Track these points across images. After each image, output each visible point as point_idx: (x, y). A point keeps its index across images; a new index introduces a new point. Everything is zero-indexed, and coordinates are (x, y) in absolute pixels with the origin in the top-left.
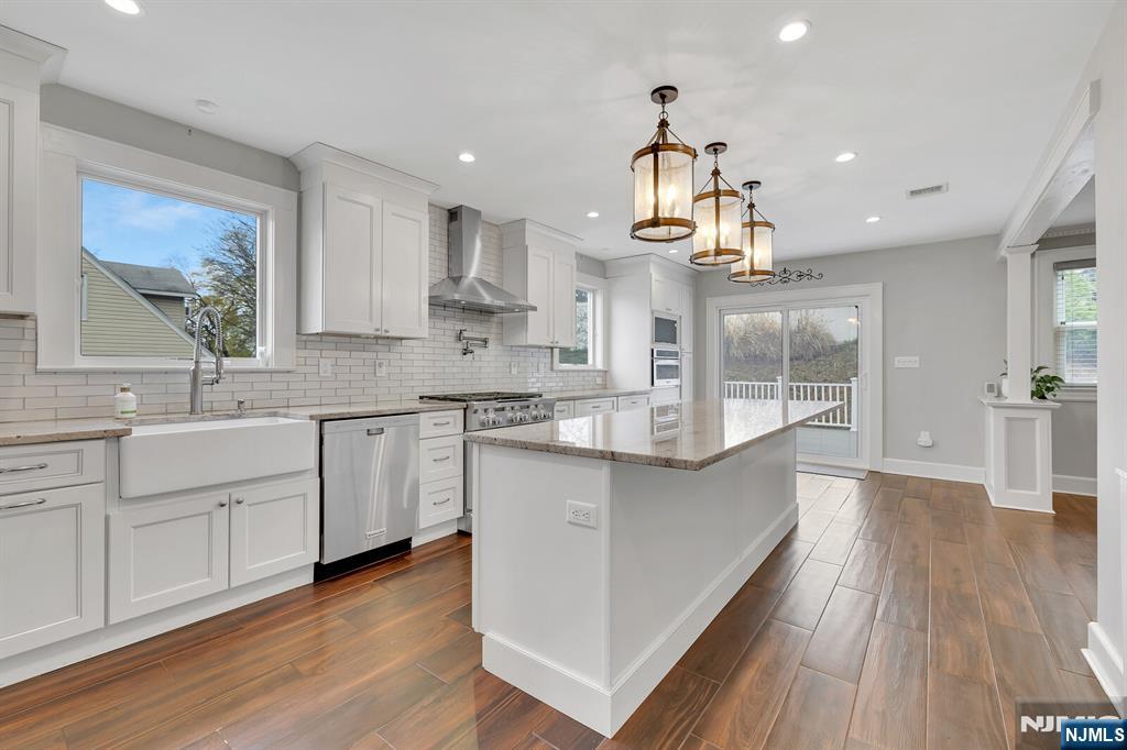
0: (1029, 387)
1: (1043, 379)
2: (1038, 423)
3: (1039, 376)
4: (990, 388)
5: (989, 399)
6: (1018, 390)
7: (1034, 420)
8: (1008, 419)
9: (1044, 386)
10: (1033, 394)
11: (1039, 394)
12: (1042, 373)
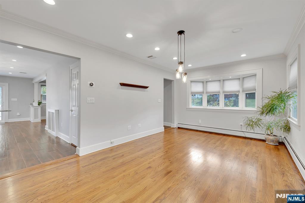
0: (38, 104)
1: (40, 102)
2: (39, 109)
3: (39, 102)
4: (31, 104)
5: (31, 106)
6: (36, 104)
7: (38, 108)
8: (35, 109)
9: (40, 103)
10: (38, 105)
11: (39, 105)
12: (39, 101)
